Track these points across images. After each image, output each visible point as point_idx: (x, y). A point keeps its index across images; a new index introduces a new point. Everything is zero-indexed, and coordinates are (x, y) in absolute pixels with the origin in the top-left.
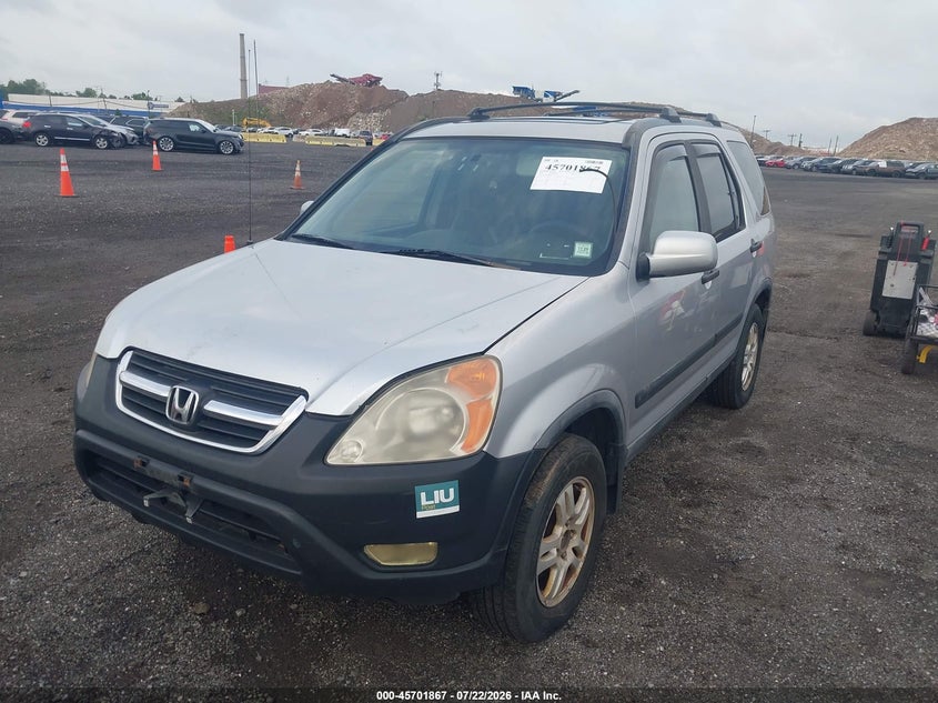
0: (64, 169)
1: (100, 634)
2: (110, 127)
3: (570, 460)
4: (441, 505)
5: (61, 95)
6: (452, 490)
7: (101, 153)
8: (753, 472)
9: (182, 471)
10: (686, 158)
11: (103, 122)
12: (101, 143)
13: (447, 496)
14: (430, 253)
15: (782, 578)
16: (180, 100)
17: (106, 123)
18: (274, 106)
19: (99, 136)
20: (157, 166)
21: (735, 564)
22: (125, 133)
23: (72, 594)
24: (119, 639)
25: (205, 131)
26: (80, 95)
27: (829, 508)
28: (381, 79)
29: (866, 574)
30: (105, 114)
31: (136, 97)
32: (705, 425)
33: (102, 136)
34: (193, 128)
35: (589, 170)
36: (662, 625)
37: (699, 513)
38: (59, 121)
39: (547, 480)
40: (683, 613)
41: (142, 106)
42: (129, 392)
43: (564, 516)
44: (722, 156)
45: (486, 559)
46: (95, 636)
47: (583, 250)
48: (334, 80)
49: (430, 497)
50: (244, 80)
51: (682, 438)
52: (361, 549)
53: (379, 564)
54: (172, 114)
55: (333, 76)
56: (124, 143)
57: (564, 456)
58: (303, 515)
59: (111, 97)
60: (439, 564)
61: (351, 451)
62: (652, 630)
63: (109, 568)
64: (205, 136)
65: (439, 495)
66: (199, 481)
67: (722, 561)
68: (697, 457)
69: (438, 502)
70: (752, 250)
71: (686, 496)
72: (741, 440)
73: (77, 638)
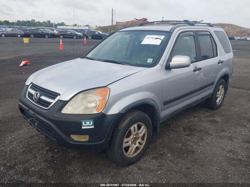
0: (61, 43)
1: (23, 152)
2: (77, 33)
3: (135, 117)
4: (88, 126)
5: (69, 26)
6: (91, 122)
7: (75, 40)
8: (211, 128)
9: (34, 113)
10: (193, 35)
11: (75, 32)
12: (75, 37)
13: (90, 123)
14: (111, 61)
15: (206, 158)
16: (96, 26)
17: (76, 32)
18: (119, 27)
19: (74, 36)
20: (85, 43)
21: (193, 152)
22: (80, 34)
23: (21, 142)
24: (26, 153)
25: (99, 34)
26: (73, 26)
27: (231, 140)
28: (147, 19)
29: (233, 159)
30: (76, 30)
31: (86, 26)
32: (203, 114)
33: (75, 36)
34: (97, 33)
35: (158, 38)
36: (163, 166)
37: (189, 138)
38: (65, 32)
39: (126, 122)
40: (171, 164)
41: (87, 28)
42: (29, 93)
43: (133, 133)
44: (211, 35)
45: (103, 141)
46: (22, 152)
47: (150, 61)
48: (135, 20)
49: (85, 123)
50: (112, 21)
51: (195, 117)
52: (70, 135)
53: (74, 140)
54: (94, 30)
55: (135, 19)
56: (80, 37)
57: (133, 116)
58: (55, 125)
59: (80, 26)
60: (89, 141)
61: (67, 110)
62: (159, 167)
63: (32, 137)
64: (99, 35)
65: (88, 123)
66: (37, 115)
67: (190, 151)
68: (197, 122)
69: (88, 125)
70: (219, 63)
71: (188, 132)
72: (212, 119)
73: (17, 152)
